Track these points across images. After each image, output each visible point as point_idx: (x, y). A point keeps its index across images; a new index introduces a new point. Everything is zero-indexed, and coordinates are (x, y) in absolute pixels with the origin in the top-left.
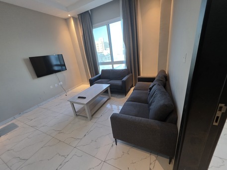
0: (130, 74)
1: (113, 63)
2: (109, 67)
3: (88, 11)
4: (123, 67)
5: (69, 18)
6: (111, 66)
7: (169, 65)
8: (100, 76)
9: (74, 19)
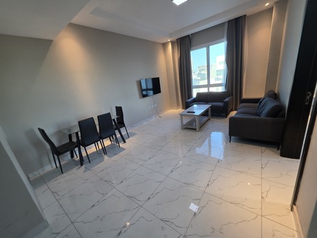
0: (231, 97)
1: (209, 86)
2: (204, 90)
3: (189, 35)
4: (221, 89)
5: (168, 43)
6: (207, 89)
7: (279, 85)
8: (195, 99)
9: (173, 43)
